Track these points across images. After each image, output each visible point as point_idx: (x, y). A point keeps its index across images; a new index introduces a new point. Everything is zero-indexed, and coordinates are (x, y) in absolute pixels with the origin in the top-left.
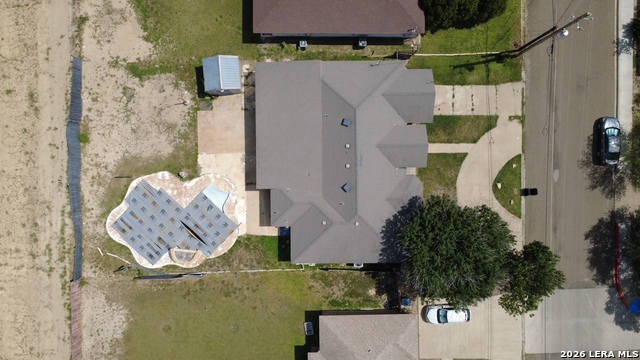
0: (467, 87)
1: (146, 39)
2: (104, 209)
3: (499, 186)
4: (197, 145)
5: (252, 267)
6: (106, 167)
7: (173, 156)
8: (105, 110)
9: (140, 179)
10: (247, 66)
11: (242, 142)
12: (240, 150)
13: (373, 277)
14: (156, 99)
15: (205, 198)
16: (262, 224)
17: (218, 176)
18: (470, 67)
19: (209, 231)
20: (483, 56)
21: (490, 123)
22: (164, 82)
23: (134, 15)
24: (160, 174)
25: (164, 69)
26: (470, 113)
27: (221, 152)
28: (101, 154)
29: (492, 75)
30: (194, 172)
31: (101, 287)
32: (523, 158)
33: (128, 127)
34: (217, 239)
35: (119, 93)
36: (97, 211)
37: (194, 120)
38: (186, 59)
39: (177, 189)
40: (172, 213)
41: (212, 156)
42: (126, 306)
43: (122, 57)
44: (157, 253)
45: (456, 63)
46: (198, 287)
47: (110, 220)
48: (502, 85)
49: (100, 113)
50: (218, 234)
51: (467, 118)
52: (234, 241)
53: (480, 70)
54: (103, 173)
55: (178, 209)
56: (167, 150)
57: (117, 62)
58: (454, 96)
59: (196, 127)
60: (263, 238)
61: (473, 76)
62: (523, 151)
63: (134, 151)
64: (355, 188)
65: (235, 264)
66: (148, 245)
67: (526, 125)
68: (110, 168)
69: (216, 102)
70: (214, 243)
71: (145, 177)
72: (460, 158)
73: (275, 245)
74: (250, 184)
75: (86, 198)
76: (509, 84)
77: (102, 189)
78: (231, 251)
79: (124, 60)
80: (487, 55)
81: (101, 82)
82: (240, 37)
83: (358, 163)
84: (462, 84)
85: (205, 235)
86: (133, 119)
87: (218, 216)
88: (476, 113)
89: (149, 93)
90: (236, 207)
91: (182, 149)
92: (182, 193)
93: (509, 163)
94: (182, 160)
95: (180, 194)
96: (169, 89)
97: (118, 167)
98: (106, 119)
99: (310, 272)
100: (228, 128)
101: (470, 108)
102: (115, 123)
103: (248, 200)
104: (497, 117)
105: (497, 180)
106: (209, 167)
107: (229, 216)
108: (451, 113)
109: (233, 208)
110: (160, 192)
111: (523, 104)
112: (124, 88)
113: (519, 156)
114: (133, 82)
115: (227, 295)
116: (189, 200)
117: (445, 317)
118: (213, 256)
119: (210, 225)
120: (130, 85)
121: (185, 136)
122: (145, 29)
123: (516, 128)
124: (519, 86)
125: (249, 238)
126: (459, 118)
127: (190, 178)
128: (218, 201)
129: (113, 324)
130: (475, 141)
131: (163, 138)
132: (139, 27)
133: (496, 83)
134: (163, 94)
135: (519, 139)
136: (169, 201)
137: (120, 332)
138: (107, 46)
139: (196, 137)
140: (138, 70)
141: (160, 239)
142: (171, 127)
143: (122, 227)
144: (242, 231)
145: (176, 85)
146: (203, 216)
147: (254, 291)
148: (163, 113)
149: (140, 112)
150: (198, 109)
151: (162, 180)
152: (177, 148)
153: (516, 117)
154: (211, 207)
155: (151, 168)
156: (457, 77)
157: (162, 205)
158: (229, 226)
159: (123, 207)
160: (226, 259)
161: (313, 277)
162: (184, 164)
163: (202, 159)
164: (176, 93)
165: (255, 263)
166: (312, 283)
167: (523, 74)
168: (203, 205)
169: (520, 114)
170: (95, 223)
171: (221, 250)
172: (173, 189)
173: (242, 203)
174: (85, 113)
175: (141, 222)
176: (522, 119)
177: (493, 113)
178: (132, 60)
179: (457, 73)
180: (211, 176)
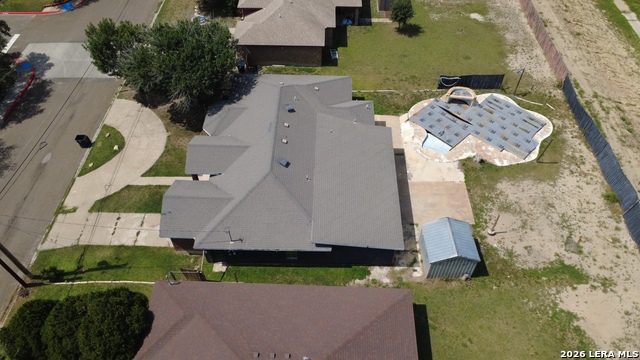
0: (116, 243)
1: (571, 316)
2: (559, 137)
3: (116, 148)
4: (469, 191)
5: (391, 93)
6: (572, 172)
7: (495, 180)
8: (597, 228)
9: (527, 160)
10: (415, 274)
11: (412, 191)
12: (415, 184)
14: (532, 239)
15: (448, 142)
16: (384, 122)
17: (437, 160)
18: (104, 266)
19: (438, 117)
20: (80, 279)
21: (102, 205)
22: (528, 258)
24: (506, 163)
25: (532, 275)
26: (124, 215)
27: (438, 184)
28: (583, 185)
29: (77, 256)
30: (465, 165)
31: (539, 83)
32: (78, 172)
35: (586, 247)
36: (567, 136)
37: (476, 216)
38: (505, 285)
39: (482, 151)
40: (483, 130)
41: (448, 179)
42: (510, 72)
43: (600, 291)
44: (490, 102)
45: (120, 271)
47: (550, 128)
48: (69, 245)
49: (602, 225)
50: (430, 114)
51: (129, 210)
52: (411, 110)
53: (90, 261)
54: (573, 167)
55: (477, 134)
56: (503, 186)
57: (604, 285)
58: (138, 233)
59: (474, 208)
62: (74, 180)
63: (544, 186)
64: (280, 106)
65: (408, 96)
66: (501, 108)
67: (58, 205)
68: (567, 172)
70: (432, 108)
71: (522, 161)
72: (149, 173)
74: (400, 155)
77: (569, 153)
78: (414, 103)
79: (594, 287)
80: (73, 280)
81: (616, 260)
82: (430, 315)
83: (274, 125)
85: (443, 114)
86: (557, 219)
87: (431, 127)
88: (117, 215)
90: (412, 135)
91: (485, 187)
92: (476, 147)
93: (95, 167)
94: (483, 176)
95: (478, 146)
96: (519, 249)
97: (557, 172)
98: (592, 218)
100: (433, 205)
101: (122, 220)
102: (579, 215)
103: (400, 141)
104: (91, 211)
105: (116, 152)
106: (449, 169)
107: (419, 127)
108: (147, 215)
109: (416, 134)
110: (502, 148)
111: (51, 227)
112: (580, 252)
113: (80, 175)
114: (572, 259)
116: (467, 141)
118: (433, 99)
119: (439, 120)
120: (575, 257)
121: (485, 199)
122: (577, 330)
124: (46, 246)
125: (396, 113)
126: (139, 210)
127: (469, 160)
128: (434, 141)
129: (519, 62)
130: (128, 187)
131: (512, 198)
132: (589, 333)
133: (75, 247)
134: (525, 244)
135: (73, 191)
136: (489, 140)
137: (511, 58)
138: (628, 307)
139: (471, 198)
141: (491, 113)
142: (505, 208)
143: (534, 122)
144: (404, 117)
145: (510, 254)
146: (448, 127)
147: (388, 79)
148: (520, 223)
149: (550, 225)
150: (476, 226)
151: (502, 159)
152: (493, 189)
153: (67, 212)
154: (440, 136)
155: (515, 172)
156: (125, 254)
157: (497, 138)
158: (419, 119)
159: (539, 138)
162: (478, 173)
163: (460, 177)
164: (508, 245)
167: (35, 258)
168: (449, 136)
169: (60, 216)
170: (565, 127)
171: (425, 103)
172: (489, 151)
173: (407, 138)
174: (623, 225)
175: (515, 125)
176: (60, 210)
177: (94, 215)
178: (582, 288)
179: (122, 260)
180: (445, 160)
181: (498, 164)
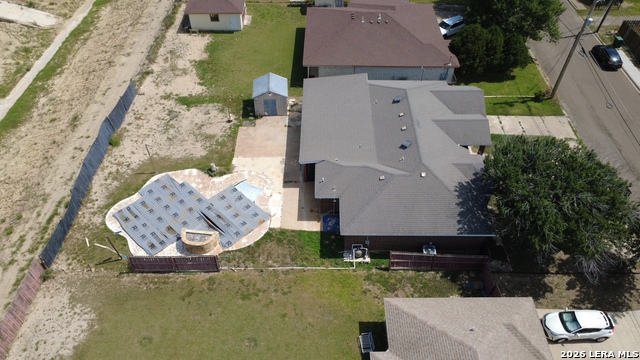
0: (512, 117)
1: (201, 84)
2: (111, 200)
4: (233, 150)
5: (284, 264)
6: (128, 166)
7: (205, 157)
8: (145, 125)
9: (163, 174)
10: (293, 100)
12: (280, 155)
13: (453, 280)
14: (200, 118)
15: (235, 190)
16: (300, 218)
17: (253, 173)
18: (511, 104)
19: (236, 222)
20: (519, 98)
22: (210, 109)
23: (194, 71)
24: (187, 171)
25: (212, 100)
27: (259, 156)
28: (127, 155)
29: (534, 110)
30: (227, 170)
31: (70, 283)
33: (165, 137)
34: (242, 229)
35: (163, 114)
36: (101, 202)
37: (235, 133)
38: (235, 95)
39: (204, 183)
40: (191, 202)
41: (249, 159)
42: (95, 309)
43: (175, 93)
44: (162, 243)
45: (496, 101)
46: (205, 286)
47: (113, 210)
48: (547, 117)
49: (139, 127)
50: (244, 223)
52: (264, 232)
53: (520, 106)
54: (122, 170)
55: (200, 200)
56: (199, 151)
57: (169, 96)
58: (501, 123)
59: (235, 138)
60: (300, 233)
61: (515, 110)
63: (164, 154)
64: (415, 142)
65: (262, 259)
66: (153, 234)
68: (133, 166)
69: (258, 121)
70: (237, 234)
71: (170, 173)
74: (289, 182)
75: (94, 190)
76: (553, 117)
77: (116, 183)
78: (258, 244)
79: (177, 95)
80: (523, 98)
81: (149, 108)
84: (506, 115)
85: (227, 225)
86: (172, 131)
87: (248, 207)
88: (528, 134)
89: (191, 117)
90: (271, 199)
91: (217, 153)
92: (211, 189)
95: (205, 188)
96: (214, 113)
97: (142, 166)
98: (143, 131)
99: (362, 272)
100: (269, 139)
101: (520, 130)
102: (152, 133)
103: (285, 196)
106: (244, 166)
107: (262, 207)
108: (503, 133)
109: (267, 201)
110: (182, 185)
111: (575, 131)
112: (170, 112)
114: (180, 108)
115: (245, 297)
116: (215, 193)
118: (233, 248)
119: (236, 215)
120: (176, 110)
121: (222, 144)
122: (202, 79)
124: (564, 119)
125: (283, 232)
127: (221, 174)
128: (251, 195)
131: (199, 145)
132: (196, 78)
133: (540, 115)
134: (208, 116)
136: (191, 192)
138: (164, 87)
139: (234, 145)
140: (188, 102)
141: (170, 228)
142: (209, 137)
143: (123, 218)
144: (274, 224)
145: (222, 111)
146: (229, 207)
147: (285, 294)
148: (204, 128)
149: (181, 126)
150: (241, 125)
151: (192, 177)
152: (212, 152)
153: (572, 139)
154: (240, 198)
156: (500, 110)
157: (181, 195)
158: (259, 216)
159: (135, 197)
160: (250, 252)
161: (368, 278)
162: (218, 162)
163: (237, 161)
164: (221, 115)
165: (288, 260)
166: (366, 286)
167: (564, 111)
168: (232, 197)
169: (575, 138)
170: (94, 214)
171: (245, 242)
172: (198, 184)
173: (278, 197)
174: (124, 125)
175: (151, 211)
176: (579, 142)
178: (184, 95)
180: (245, 173)
181: (195, 171)
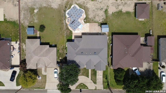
0: (102, 78)
1: (113, 13)
2: (78, 4)
3: (82, 84)
4: (91, 23)
5: (66, 34)
6: (87, 4)
7: (89, 18)
8: (98, 4)
9: (84, 11)
10: (107, 33)
11: (91, 32)
12: (90, 32)
13: (63, 58)
14: (100, 15)
15: (80, 25)
16: (75, 36)
18: (106, 78)
19: (73, 25)
20: (109, 81)
21: (95, 83)
22: (104, 16)
23: (117, 10)
24: (85, 15)
25: (106, 16)
26: (97, 78)
27: (90, 28)
28: (89, 4)
29: (105, 83)
30: (85, 22)
31: (62, 3)
33: (95, 9)
34: (72, 27)
35: (102, 7)
36: (78, 2)
37: (96, 22)
38: (108, 21)
39: (82, 19)
40: (77, 18)
41: (89, 26)
42: (58, 8)
43: (109, 8)
44: (69, 15)
45: (107, 76)
46: (62, 23)
47: (76, 5)
48: (103, 85)
49: (98, 3)
50: (73, 27)
51: (96, 78)
52: (71, 30)
53: (106, 81)
54: (85, 4)
55: (78, 19)
56: (90, 17)
57: (108, 7)
58: (100, 75)
59: (95, 23)
60: (72, 36)
62: (89, 89)
63: (90, 10)
64: (82, 55)
65: (67, 30)
66: (71, 13)
67: (95, 90)
68: (86, 5)
69: (100, 27)
70: (71, 26)
71: (84, 12)
72: (88, 76)
73: (70, 39)
74: (83, 34)
76: (103, 87)
77: (82, 4)
78: (69, 29)
79: (108, 8)
80: (109, 82)
81: (104, 4)
82: (113, 32)
83: (87, 55)
84: (103, 77)
85: (73, 24)
86: (96, 10)
87: (76, 27)
88: (97, 80)
89: (102, 13)
92: (81, 20)
93: (87, 87)
94: (88, 20)
95: (81, 19)
96: (102, 17)
97: (87, 7)
98: (96, 5)
99: (65, 46)
100: (94, 29)
102: (96, 6)
103: (80, 33)
104: (96, 84)
105: (83, 84)
106: (87, 25)
107: (76, 29)
108: (97, 75)
109: (78, 30)
110: (81, 15)
111: (99, 90)
112: (103, 8)
113: (88, 89)
114: (104, 10)
115: (60, 28)
116: (80, 21)
117: (56, 73)
118: (68, 26)
119: (75, 25)
120: (103, 9)
121: (93, 20)
122: (115, 13)
123: (94, 88)
124: (102, 89)
125: (72, 33)
126: (96, 76)
127: (84, 22)
128: (80, 27)
129: (54, 5)
130: (91, 79)
131: (92, 16)
132: (115, 11)
133: (103, 84)
134: (101, 16)
135: (92, 89)
136: (80, 17)
137: (53, 7)
138: (111, 5)
139: (93, 23)
140: (106, 11)
141: (72, 15)
142: (95, 18)
143: (74, 8)
144: (73, 32)
145: (103, 19)
146: (76, 24)
147: (61, 34)
148: (97, 16)
149: (98, 11)
150: (98, 23)
151: (84, 16)
152: (90, 19)
153: (96, 88)
154: (78, 26)
155: (86, 14)
156: (104, 76)
157: (79, 16)
158: (74, 29)
159: (78, 8)
160: (68, 28)
161: (64, 46)
162: (87, 20)
163: (88, 24)
164: (102, 19)
165: (67, 34)
166: (62, 46)
167: (105, 90)
168: (79, 24)
169: (97, 89)
170: (75, 2)
171: (69, 28)
172: (82, 18)
173: (79, 32)
175: (75, 11)
176: (96, 89)
177: (97, 83)
178: (108, 10)
179: (105, 76)
180: (85, 26)
181: (85, 17)
